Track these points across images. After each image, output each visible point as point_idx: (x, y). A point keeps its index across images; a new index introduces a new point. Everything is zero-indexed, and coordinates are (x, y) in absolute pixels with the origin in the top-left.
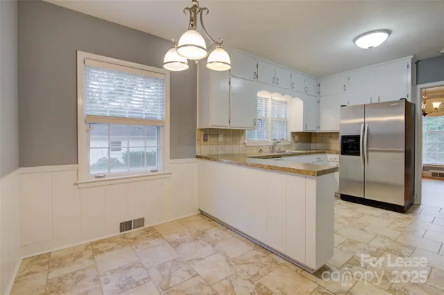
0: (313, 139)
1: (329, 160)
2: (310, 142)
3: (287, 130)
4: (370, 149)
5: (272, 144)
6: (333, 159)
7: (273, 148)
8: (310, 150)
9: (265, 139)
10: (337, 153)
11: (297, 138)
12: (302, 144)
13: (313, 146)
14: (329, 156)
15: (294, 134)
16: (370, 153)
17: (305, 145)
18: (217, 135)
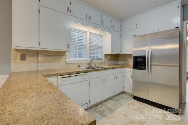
0: (120, 58)
1: (127, 72)
2: (118, 60)
3: (102, 52)
4: (153, 64)
5: (89, 62)
6: (129, 71)
7: (90, 64)
8: (118, 65)
9: (85, 58)
10: (131, 68)
11: (109, 58)
12: (112, 61)
13: (119, 62)
14: (127, 69)
15: (106, 55)
16: (153, 67)
17: (114, 62)
18: (38, 56)
